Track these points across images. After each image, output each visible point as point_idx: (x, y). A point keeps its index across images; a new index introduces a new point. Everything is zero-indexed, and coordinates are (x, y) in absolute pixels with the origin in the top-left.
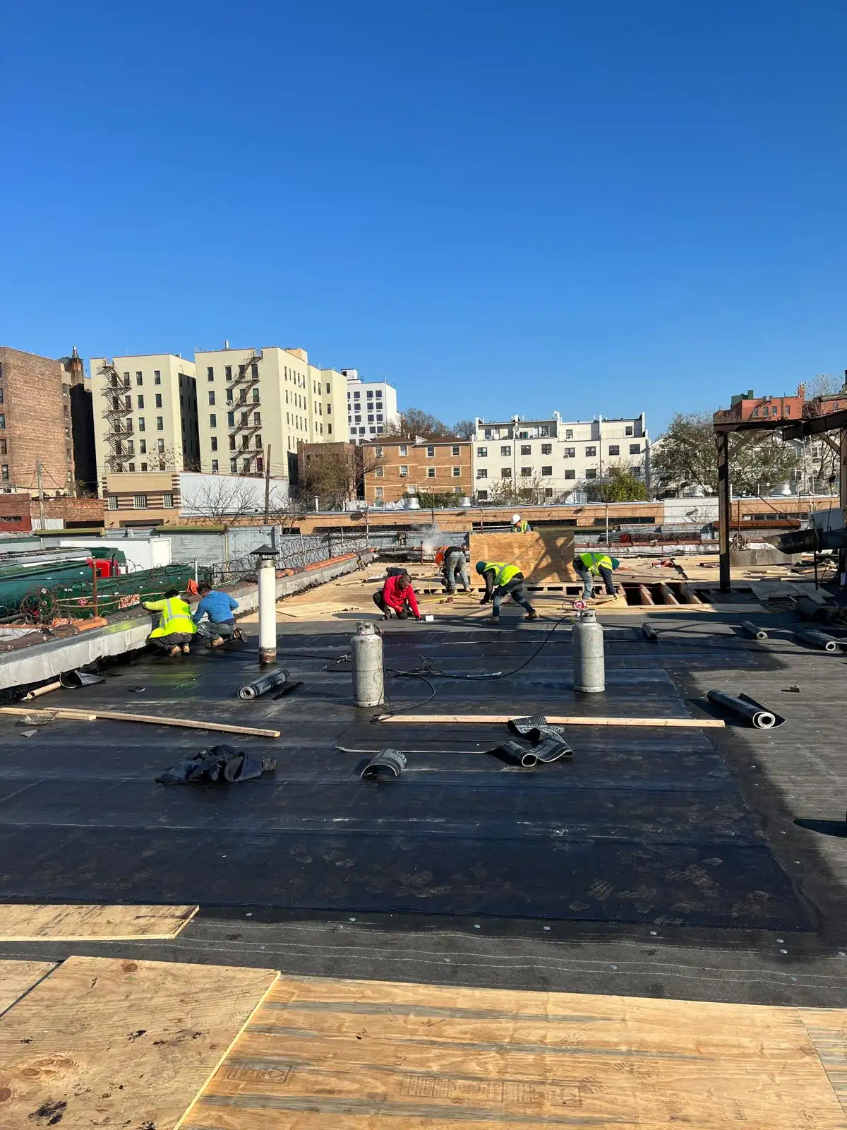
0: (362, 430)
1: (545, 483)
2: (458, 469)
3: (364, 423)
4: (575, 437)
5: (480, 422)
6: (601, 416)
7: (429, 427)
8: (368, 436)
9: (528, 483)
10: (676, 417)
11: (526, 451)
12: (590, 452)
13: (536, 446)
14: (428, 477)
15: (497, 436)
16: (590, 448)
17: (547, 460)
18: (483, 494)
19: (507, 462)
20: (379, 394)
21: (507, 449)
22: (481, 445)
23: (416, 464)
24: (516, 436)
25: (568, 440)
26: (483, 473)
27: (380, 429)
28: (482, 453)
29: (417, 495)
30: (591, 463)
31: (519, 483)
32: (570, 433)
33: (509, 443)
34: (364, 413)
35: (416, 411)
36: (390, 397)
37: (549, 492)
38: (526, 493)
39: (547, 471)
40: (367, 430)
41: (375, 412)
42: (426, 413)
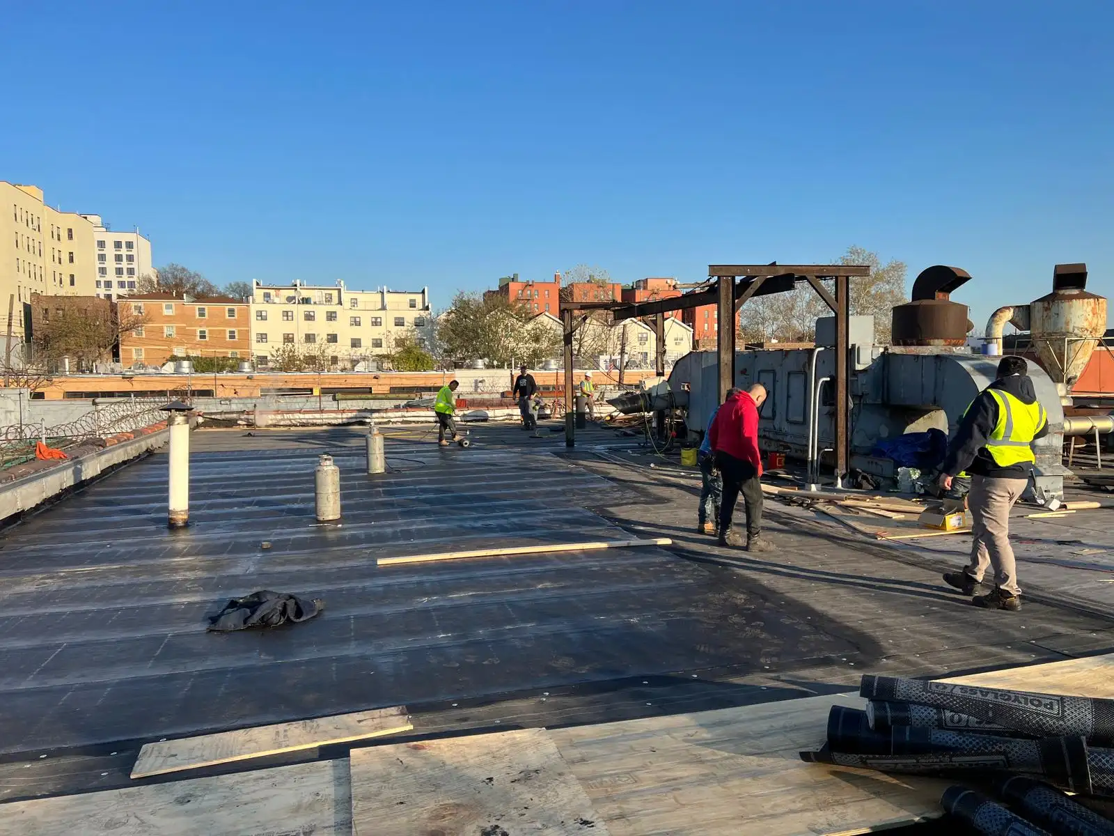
0: (108, 284)
1: (331, 350)
2: (234, 332)
3: (111, 276)
4: (360, 306)
5: (258, 284)
6: (385, 287)
7: (194, 287)
8: (115, 291)
9: (313, 349)
10: (458, 293)
11: (309, 317)
12: (376, 323)
13: (320, 312)
14: (198, 338)
15: (276, 300)
16: (376, 318)
17: (332, 327)
18: (263, 360)
19: (289, 328)
20: (130, 245)
21: (290, 314)
22: (260, 307)
23: (185, 325)
24: (299, 301)
25: (353, 308)
26: (263, 337)
27: (132, 284)
28: (262, 316)
29: (188, 358)
30: (377, 332)
31: (302, 349)
32: (354, 302)
33: (289, 307)
34: (111, 264)
35: (179, 267)
36: (143, 250)
37: (335, 360)
38: (311, 360)
39: (333, 338)
40: (115, 284)
41: (124, 265)
42: (192, 269)
